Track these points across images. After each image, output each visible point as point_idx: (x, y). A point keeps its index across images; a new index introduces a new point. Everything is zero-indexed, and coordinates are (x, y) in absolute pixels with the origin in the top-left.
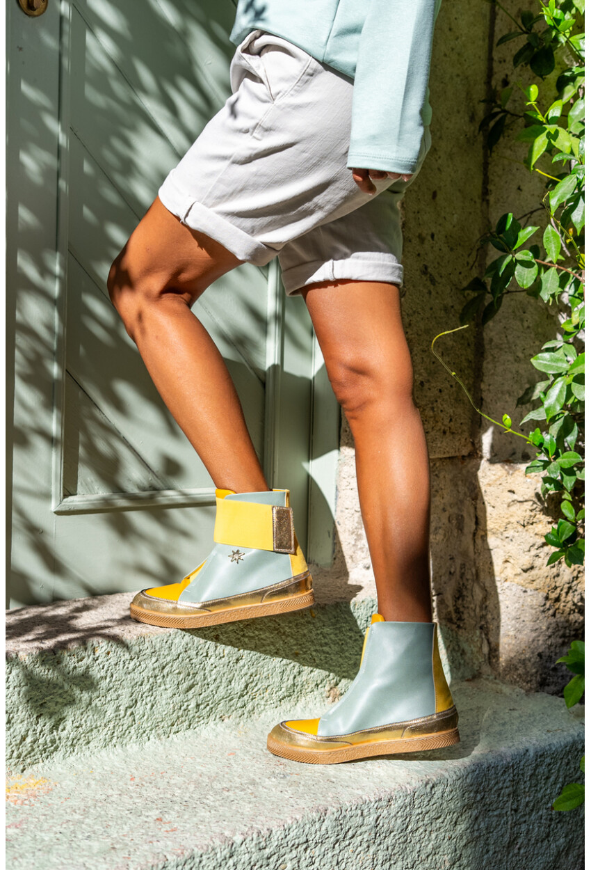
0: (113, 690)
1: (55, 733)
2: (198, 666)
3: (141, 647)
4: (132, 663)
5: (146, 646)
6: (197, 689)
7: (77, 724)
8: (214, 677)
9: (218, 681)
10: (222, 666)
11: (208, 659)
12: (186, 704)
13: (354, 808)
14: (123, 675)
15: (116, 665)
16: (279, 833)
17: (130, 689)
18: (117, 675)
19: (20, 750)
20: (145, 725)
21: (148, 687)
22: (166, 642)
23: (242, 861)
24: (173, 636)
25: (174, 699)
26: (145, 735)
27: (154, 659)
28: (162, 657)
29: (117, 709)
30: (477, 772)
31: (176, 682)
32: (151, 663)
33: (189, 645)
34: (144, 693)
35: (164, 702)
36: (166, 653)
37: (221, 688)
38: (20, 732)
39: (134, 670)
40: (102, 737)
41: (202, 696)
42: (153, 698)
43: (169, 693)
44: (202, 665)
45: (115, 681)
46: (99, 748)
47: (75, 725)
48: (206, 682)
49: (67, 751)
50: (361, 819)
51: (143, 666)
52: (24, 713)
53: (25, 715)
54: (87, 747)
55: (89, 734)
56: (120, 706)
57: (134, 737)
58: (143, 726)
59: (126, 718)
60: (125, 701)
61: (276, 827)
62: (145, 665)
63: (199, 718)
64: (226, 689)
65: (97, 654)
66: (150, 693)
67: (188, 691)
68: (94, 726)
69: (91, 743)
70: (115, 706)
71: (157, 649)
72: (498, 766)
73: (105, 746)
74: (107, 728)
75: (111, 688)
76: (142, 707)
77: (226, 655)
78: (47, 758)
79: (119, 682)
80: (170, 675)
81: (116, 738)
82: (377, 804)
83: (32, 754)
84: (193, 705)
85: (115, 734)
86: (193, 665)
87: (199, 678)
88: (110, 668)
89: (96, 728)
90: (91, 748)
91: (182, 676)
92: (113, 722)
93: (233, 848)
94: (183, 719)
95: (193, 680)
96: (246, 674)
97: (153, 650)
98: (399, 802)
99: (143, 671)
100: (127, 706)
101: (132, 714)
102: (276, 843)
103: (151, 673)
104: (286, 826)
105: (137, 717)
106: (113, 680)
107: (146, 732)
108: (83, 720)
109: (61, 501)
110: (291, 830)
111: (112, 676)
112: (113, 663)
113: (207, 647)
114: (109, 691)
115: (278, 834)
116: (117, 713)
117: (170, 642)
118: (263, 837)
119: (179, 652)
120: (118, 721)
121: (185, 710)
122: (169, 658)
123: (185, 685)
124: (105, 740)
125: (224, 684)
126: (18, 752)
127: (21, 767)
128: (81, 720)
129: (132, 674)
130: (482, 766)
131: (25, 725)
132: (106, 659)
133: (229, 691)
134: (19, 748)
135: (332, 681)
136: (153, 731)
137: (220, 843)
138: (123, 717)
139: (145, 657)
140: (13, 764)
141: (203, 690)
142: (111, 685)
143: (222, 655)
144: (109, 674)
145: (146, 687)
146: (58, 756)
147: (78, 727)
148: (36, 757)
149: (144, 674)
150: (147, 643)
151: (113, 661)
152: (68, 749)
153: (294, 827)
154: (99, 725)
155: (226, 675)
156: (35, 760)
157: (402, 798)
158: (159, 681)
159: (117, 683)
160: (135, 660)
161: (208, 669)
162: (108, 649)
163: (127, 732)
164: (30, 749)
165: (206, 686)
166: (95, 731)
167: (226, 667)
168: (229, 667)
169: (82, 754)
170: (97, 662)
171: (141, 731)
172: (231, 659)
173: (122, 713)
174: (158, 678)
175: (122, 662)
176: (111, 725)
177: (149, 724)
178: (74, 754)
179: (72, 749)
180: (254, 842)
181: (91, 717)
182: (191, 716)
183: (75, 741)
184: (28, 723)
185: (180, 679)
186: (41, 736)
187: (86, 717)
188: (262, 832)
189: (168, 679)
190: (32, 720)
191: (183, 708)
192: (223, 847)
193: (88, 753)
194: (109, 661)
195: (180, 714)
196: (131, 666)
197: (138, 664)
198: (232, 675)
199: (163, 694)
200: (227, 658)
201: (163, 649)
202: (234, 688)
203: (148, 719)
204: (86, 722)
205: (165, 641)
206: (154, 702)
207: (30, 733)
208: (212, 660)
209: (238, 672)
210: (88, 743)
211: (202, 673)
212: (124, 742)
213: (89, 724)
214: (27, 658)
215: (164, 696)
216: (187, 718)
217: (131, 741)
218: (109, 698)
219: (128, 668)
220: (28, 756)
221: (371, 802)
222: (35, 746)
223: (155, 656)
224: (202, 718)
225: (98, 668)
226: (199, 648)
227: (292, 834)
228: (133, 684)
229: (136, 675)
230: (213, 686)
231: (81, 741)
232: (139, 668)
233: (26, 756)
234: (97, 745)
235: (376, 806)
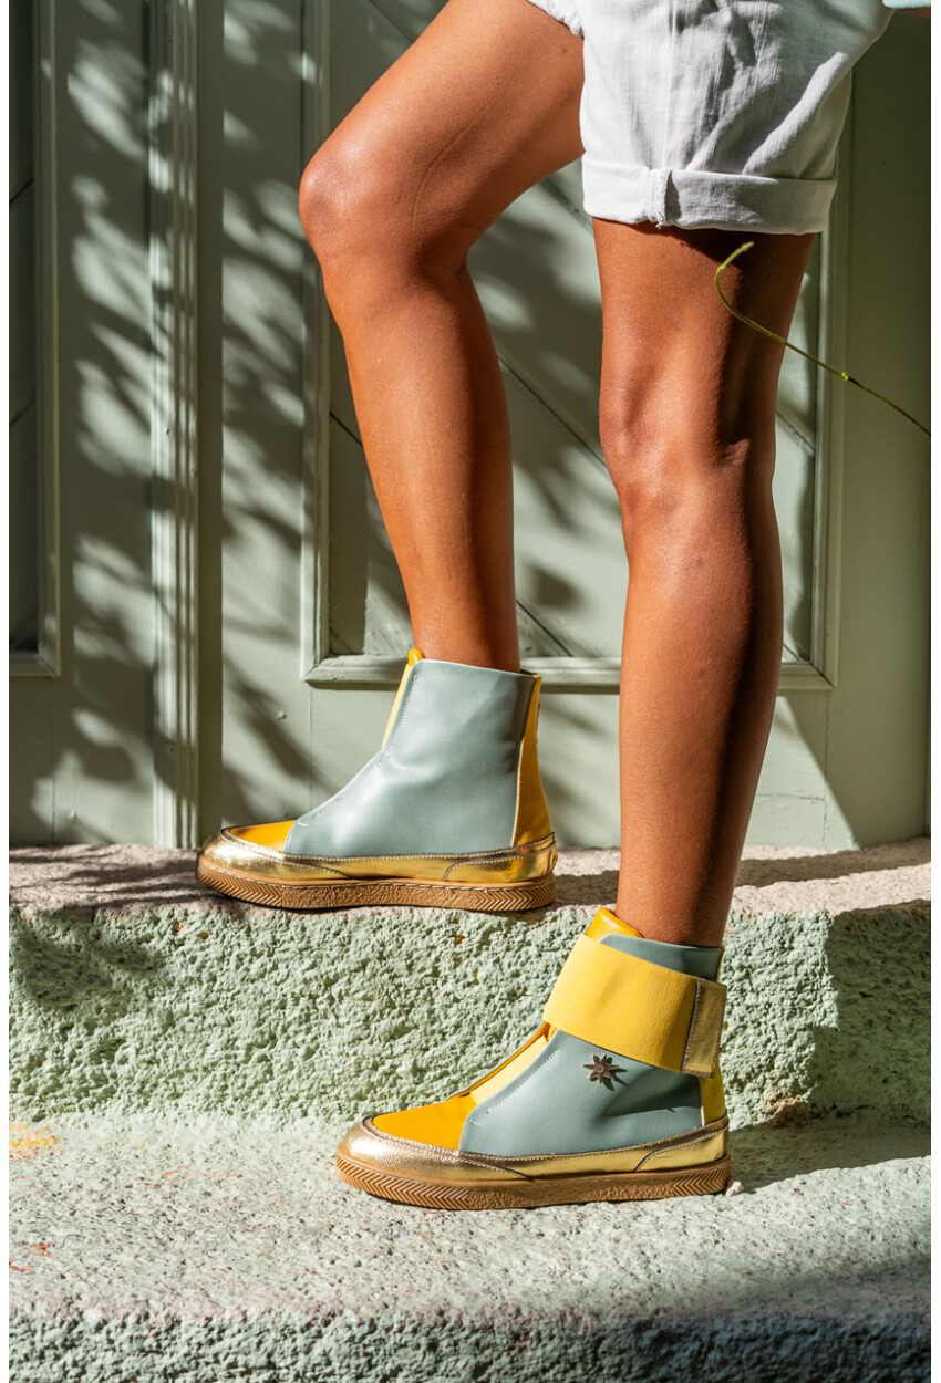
0: (218, 1006)
1: (105, 1064)
2: (414, 992)
3: (278, 936)
4: (257, 963)
5: (289, 934)
6: (415, 1037)
7: (147, 1057)
8: (453, 1020)
9: (465, 1029)
10: (472, 1001)
11: (439, 982)
12: (388, 1062)
13: (408, 1329)
14: (237, 981)
15: (222, 959)
16: (195, 1329)
17: (256, 1011)
18: (223, 979)
19: (32, 1081)
20: (294, 1085)
21: (297, 1013)
22: (337, 934)
23: (98, 1362)
24: (353, 925)
25: (359, 1048)
26: (295, 1104)
27: (308, 963)
28: (326, 961)
29: (230, 1043)
30: (817, 1337)
31: (361, 1016)
32: (299, 970)
33: (388, 948)
34: (290, 1024)
35: (335, 1050)
36: (333, 954)
37: (475, 1045)
38: (28, 1049)
39: (262, 976)
40: (202, 1090)
41: (428, 1054)
42: (310, 1037)
43: (346, 1034)
44: (423, 992)
45: (221, 991)
46: (196, 1109)
47: (141, 1057)
48: (435, 1026)
49: (132, 1103)
50: (430, 1357)
51: (283, 971)
52: (32, 1017)
53: (35, 1021)
54: (174, 1102)
55: (176, 1080)
56: (236, 1039)
57: (271, 1103)
58: (291, 1087)
59: (250, 1064)
60: (245, 1032)
61: (190, 1316)
62: (285, 972)
63: (428, 1096)
64: (484, 1050)
65: (181, 935)
66: (304, 1027)
67: (393, 1037)
68: (182, 1067)
69: (183, 1098)
70: (224, 1037)
71: (314, 943)
72: (895, 1339)
73: (207, 1109)
74: (211, 1077)
75: (214, 1003)
76: (286, 1051)
77: (481, 981)
78: (92, 1106)
79: (230, 994)
80: (346, 999)
81: (231, 1098)
82: (478, 1335)
83: (58, 1093)
84: (405, 1066)
85: (229, 1091)
86: (402, 989)
87: (420, 1013)
88: (209, 964)
89: (189, 1071)
90: (180, 1107)
91: (374, 1005)
92: (223, 1067)
93: (75, 1331)
94: (385, 1090)
95: (403, 1018)
96: (535, 1027)
97: (303, 944)
98: (549, 1348)
99: (282, 981)
100: (249, 1041)
101: (263, 1059)
102: (185, 1350)
103: (300, 987)
104: (214, 1322)
105: (276, 1068)
106: (216, 987)
107: (300, 1101)
108: (160, 1051)
109: (316, 663)
110: (228, 1332)
111: (214, 979)
112: (213, 956)
113: (433, 956)
114: (209, 1005)
115: (191, 1331)
116: (228, 1052)
117: (344, 933)
118: (151, 1328)
119: (363, 957)
120: (232, 1067)
121: (387, 1074)
122: (340, 966)
123: (384, 1025)
124: (208, 1097)
125: (479, 1040)
126: (27, 1083)
127: (35, 1111)
128: (156, 1051)
129: (259, 984)
130: (836, 1326)
131: (37, 1039)
132: (198, 946)
133: (494, 1056)
134: (29, 1078)
135: (782, 1082)
136: (315, 1102)
137: (44, 1313)
138: (246, 1062)
139: (287, 955)
140: (19, 1102)
141: (432, 1043)
142: (213, 997)
143: (471, 979)
144: (205, 975)
145: (293, 1013)
146: (114, 1107)
147: (150, 1063)
148: (68, 1100)
149: (287, 988)
150: (292, 929)
151: (215, 951)
152: (134, 1099)
153: (235, 1329)
154: (192, 1066)
155: (483, 1021)
156: (66, 1105)
157: (556, 1340)
158: (321, 1007)
159: (224, 995)
160: (264, 958)
161: (439, 1001)
162: (204, 929)
163: (255, 1091)
164: (50, 1083)
165: (438, 1036)
166: (187, 1077)
167: (481, 1004)
168: (491, 1007)
169: (162, 1114)
170: (181, 948)
171: (286, 1096)
172: (494, 990)
173: (241, 1054)
174: (318, 1000)
175: (233, 958)
176: (219, 1072)
177: (305, 1085)
178: (147, 1109)
179: (142, 1101)
180: (127, 1333)
181: (175, 1048)
182: (405, 1089)
183: (147, 1088)
184: (42, 1035)
185: (370, 1011)
186: (74, 1064)
187: (164, 1046)
188: (152, 1318)
189: (344, 1006)
190: (49, 1031)
191: (381, 1069)
192: (49, 1323)
193: (172, 1114)
194: (207, 951)
195: (375, 1078)
196: (255, 967)
197: (270, 966)
198: (498, 1023)
199: (334, 1033)
200: (485, 987)
201: (327, 945)
202: (505, 1051)
203: (299, 1075)
204: (165, 1056)
205: (333, 931)
206: (312, 1046)
207: (48, 1054)
208: (449, 987)
209: (514, 1020)
210: (176, 1096)
211: (425, 1007)
212: (250, 1110)
213: (171, 1059)
214: (34, 919)
215: (336, 1039)
216: (394, 1090)
217: (265, 1109)
218: (209, 1021)
219: (248, 970)
220: (51, 1095)
221: (459, 1324)
222: (62, 1079)
223: (309, 956)
224: (432, 1097)
225: (181, 959)
226: (415, 955)
227: (227, 1342)
228: (260, 1001)
229: (266, 985)
230: (455, 1037)
231: (160, 1090)
232: (274, 974)
233: (46, 1094)
234: (193, 1103)
235: (473, 1338)
